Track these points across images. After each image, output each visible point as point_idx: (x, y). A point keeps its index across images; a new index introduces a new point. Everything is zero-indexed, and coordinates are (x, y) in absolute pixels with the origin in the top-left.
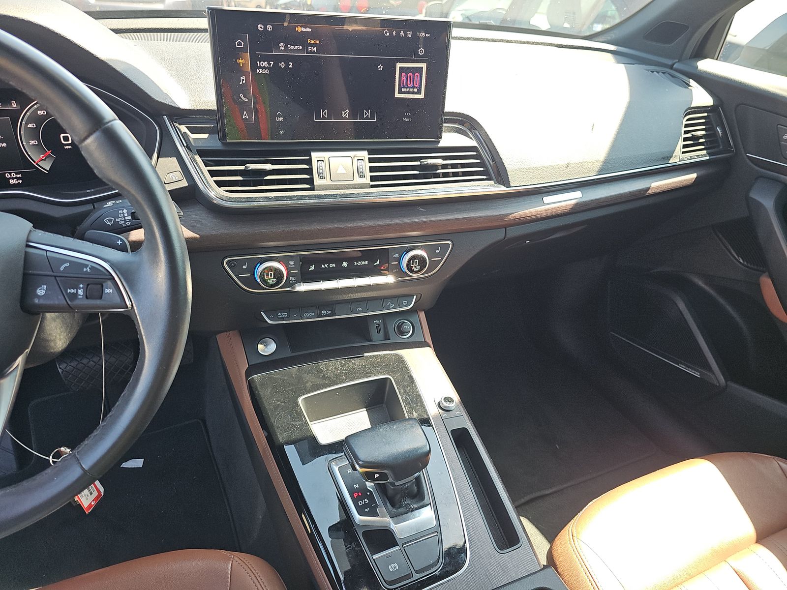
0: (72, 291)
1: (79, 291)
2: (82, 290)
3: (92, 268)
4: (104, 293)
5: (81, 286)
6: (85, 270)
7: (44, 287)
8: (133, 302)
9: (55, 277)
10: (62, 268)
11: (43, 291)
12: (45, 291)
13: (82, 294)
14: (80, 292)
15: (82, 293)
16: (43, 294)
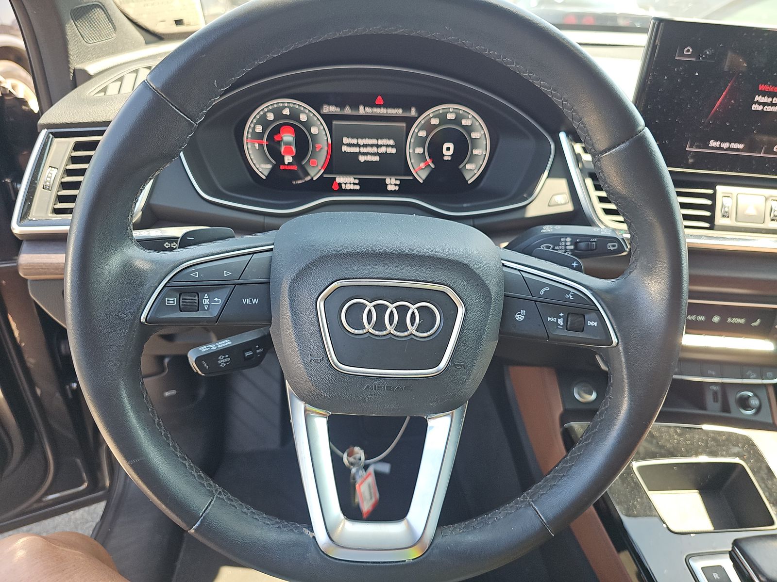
0: (552, 319)
1: (559, 320)
2: (562, 319)
3: (574, 295)
4: (586, 326)
5: (561, 314)
6: (567, 296)
7: (523, 312)
8: (619, 338)
9: (535, 301)
10: (542, 292)
11: (521, 316)
12: (523, 317)
13: (562, 324)
14: (561, 322)
15: (562, 322)
16: (522, 319)
